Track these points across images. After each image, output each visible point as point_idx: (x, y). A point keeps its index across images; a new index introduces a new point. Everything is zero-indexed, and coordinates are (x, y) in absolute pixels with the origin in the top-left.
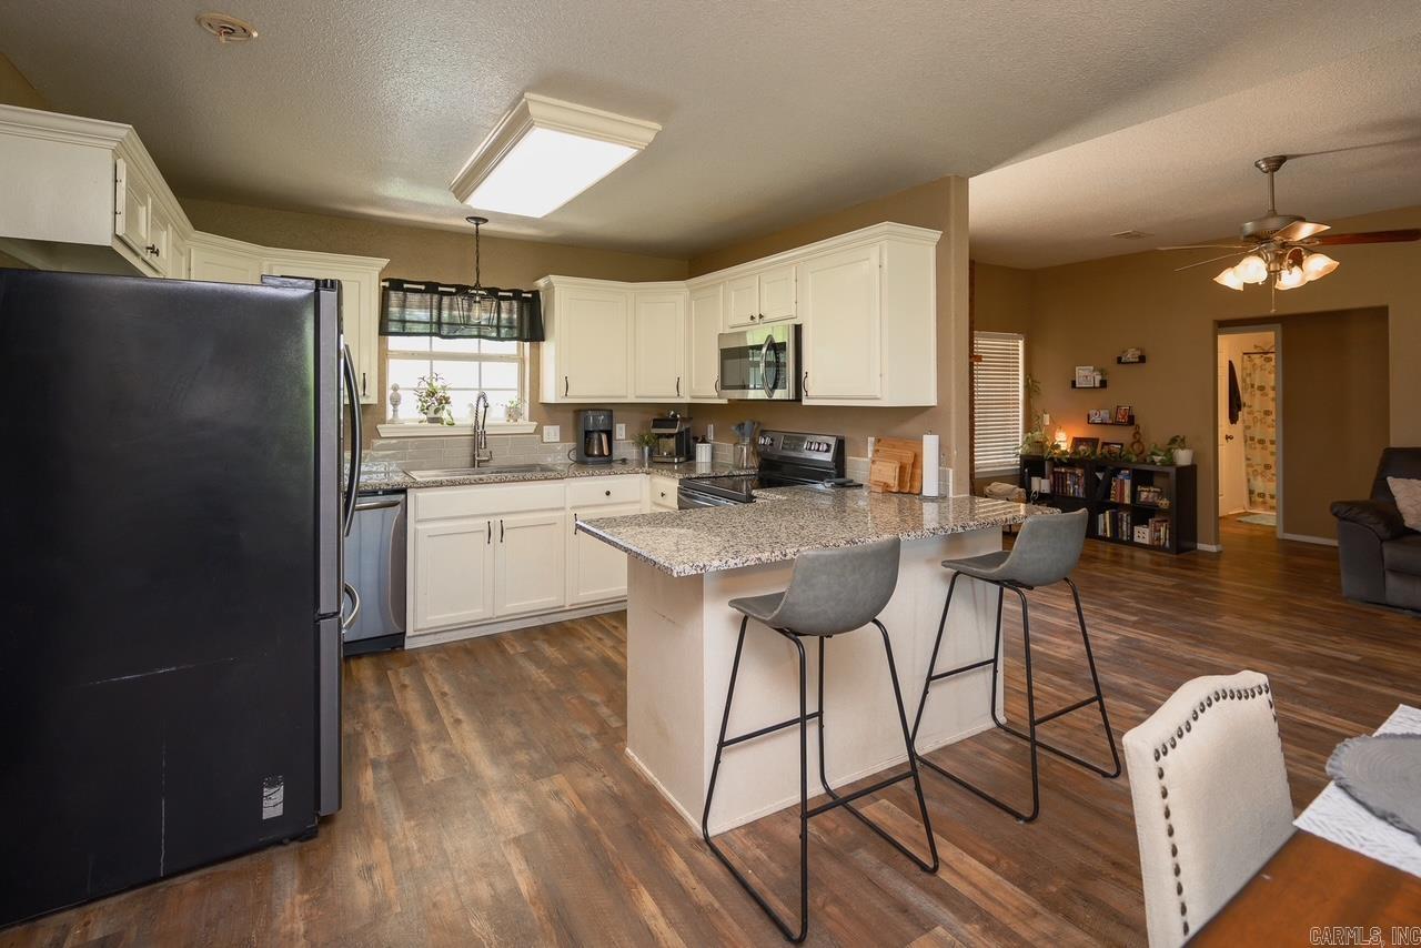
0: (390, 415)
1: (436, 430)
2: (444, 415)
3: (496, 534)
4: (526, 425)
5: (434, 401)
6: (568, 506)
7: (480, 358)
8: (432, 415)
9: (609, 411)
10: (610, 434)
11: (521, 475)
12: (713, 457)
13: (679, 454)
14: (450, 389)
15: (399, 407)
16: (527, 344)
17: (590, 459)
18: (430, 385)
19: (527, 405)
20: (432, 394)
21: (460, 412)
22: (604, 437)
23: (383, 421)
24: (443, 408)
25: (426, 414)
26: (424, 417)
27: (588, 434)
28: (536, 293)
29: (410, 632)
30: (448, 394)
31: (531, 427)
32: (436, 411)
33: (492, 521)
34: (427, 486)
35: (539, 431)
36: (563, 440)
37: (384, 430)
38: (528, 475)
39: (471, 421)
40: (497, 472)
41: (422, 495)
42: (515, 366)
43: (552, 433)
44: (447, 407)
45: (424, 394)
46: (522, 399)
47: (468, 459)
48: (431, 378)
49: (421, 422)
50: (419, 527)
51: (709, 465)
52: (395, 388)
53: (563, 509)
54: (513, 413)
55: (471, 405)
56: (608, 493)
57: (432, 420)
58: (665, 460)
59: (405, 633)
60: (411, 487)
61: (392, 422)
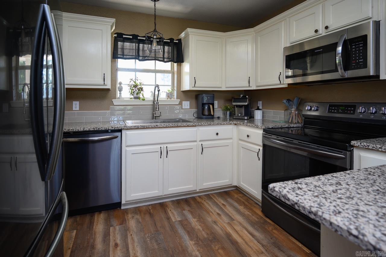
0: (118, 95)
1: (137, 102)
2: (141, 96)
3: (164, 153)
4: (175, 100)
5: (137, 89)
6: (198, 140)
7: (156, 71)
8: (135, 96)
9: (213, 94)
10: (213, 105)
11: (176, 124)
12: (263, 117)
13: (245, 115)
14: (143, 85)
15: (122, 92)
16: (176, 64)
17: (204, 117)
18: (135, 82)
19: (175, 92)
20: (135, 86)
21: (147, 94)
22: (211, 106)
23: (115, 98)
24: (140, 93)
25: (133, 95)
26: (132, 97)
27: (203, 105)
28: (180, 40)
29: (123, 202)
30: (142, 86)
31: (177, 102)
32: (137, 94)
33: (162, 147)
34: (131, 128)
35: (181, 103)
36: (191, 108)
37: (115, 102)
38: (179, 124)
39: (152, 99)
40: (163, 122)
41: (129, 132)
42: (170, 75)
43: (186, 104)
44: (142, 92)
45: (132, 86)
46: (173, 90)
47: (150, 116)
48: (136, 79)
49: (131, 98)
50: (128, 149)
51: (261, 121)
52: (120, 84)
53: (196, 141)
54: (169, 95)
55: (152, 92)
56: (217, 134)
57: (135, 98)
58: (239, 118)
59: (121, 202)
60: (123, 129)
61: (119, 98)
